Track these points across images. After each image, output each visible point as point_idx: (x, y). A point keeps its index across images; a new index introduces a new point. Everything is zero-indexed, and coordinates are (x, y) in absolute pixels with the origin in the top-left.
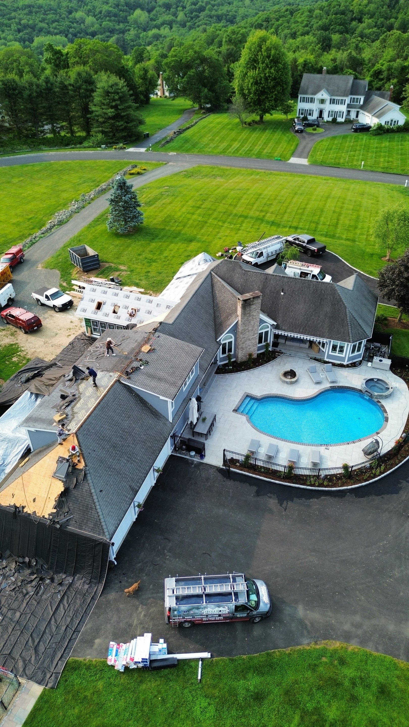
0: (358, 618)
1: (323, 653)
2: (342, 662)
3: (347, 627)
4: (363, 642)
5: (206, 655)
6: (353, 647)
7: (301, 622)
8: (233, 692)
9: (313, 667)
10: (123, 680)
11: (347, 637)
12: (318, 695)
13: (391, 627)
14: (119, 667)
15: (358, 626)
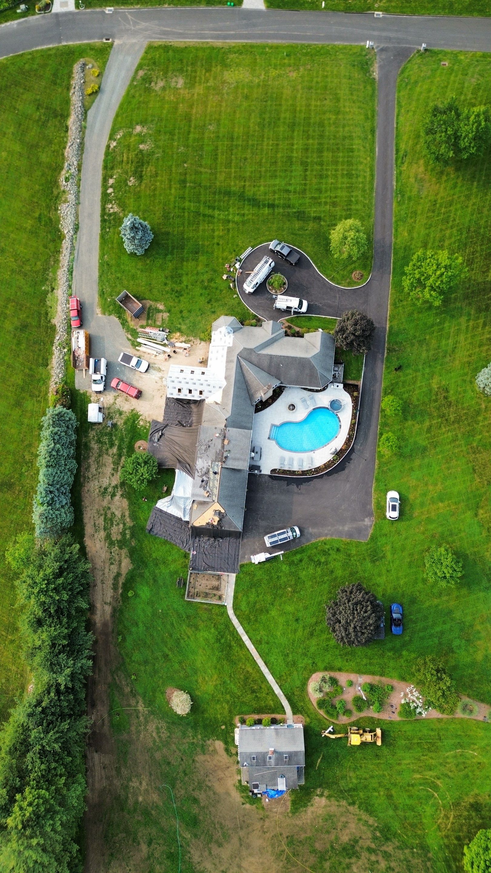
0: (329, 528)
1: (319, 541)
2: (325, 544)
3: (326, 532)
4: (331, 535)
5: (282, 552)
6: (328, 538)
7: (311, 534)
8: (293, 561)
9: (316, 548)
10: (259, 566)
11: (326, 535)
12: (318, 556)
13: (341, 528)
14: (256, 563)
15: (330, 530)
